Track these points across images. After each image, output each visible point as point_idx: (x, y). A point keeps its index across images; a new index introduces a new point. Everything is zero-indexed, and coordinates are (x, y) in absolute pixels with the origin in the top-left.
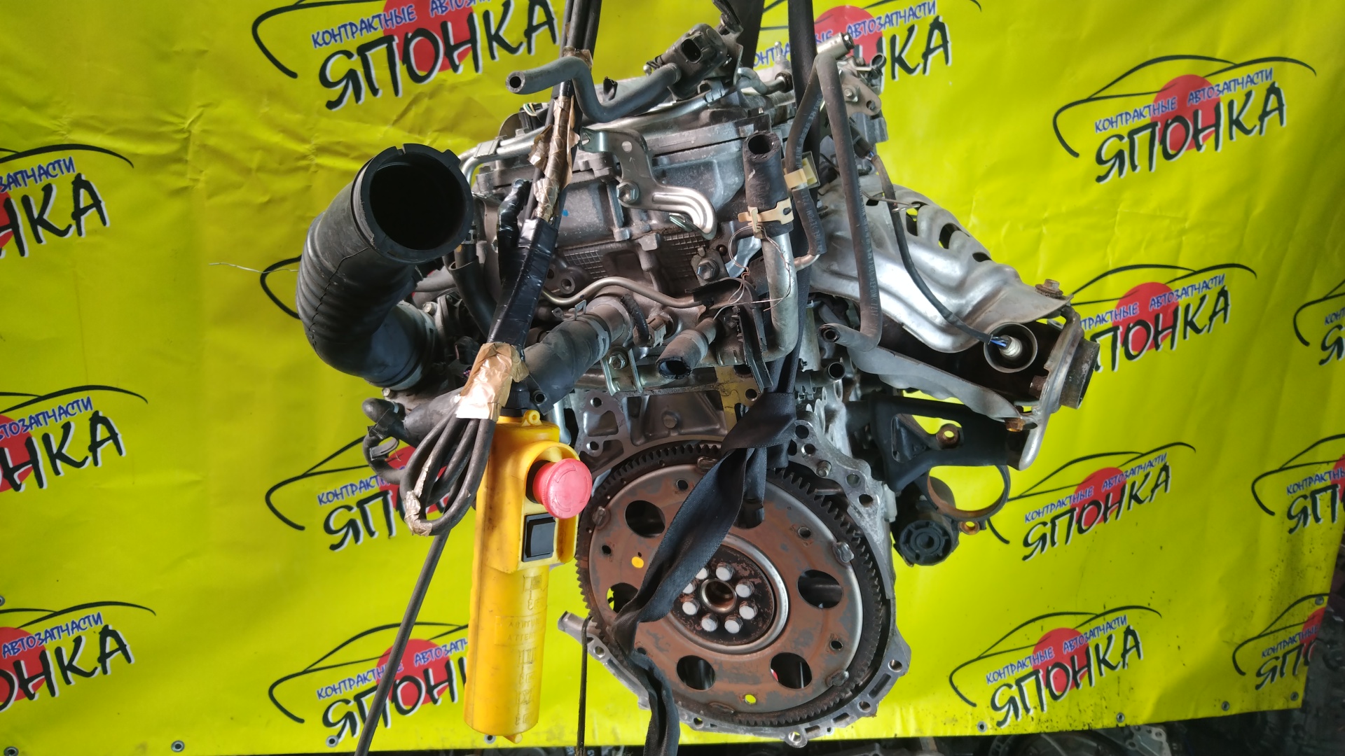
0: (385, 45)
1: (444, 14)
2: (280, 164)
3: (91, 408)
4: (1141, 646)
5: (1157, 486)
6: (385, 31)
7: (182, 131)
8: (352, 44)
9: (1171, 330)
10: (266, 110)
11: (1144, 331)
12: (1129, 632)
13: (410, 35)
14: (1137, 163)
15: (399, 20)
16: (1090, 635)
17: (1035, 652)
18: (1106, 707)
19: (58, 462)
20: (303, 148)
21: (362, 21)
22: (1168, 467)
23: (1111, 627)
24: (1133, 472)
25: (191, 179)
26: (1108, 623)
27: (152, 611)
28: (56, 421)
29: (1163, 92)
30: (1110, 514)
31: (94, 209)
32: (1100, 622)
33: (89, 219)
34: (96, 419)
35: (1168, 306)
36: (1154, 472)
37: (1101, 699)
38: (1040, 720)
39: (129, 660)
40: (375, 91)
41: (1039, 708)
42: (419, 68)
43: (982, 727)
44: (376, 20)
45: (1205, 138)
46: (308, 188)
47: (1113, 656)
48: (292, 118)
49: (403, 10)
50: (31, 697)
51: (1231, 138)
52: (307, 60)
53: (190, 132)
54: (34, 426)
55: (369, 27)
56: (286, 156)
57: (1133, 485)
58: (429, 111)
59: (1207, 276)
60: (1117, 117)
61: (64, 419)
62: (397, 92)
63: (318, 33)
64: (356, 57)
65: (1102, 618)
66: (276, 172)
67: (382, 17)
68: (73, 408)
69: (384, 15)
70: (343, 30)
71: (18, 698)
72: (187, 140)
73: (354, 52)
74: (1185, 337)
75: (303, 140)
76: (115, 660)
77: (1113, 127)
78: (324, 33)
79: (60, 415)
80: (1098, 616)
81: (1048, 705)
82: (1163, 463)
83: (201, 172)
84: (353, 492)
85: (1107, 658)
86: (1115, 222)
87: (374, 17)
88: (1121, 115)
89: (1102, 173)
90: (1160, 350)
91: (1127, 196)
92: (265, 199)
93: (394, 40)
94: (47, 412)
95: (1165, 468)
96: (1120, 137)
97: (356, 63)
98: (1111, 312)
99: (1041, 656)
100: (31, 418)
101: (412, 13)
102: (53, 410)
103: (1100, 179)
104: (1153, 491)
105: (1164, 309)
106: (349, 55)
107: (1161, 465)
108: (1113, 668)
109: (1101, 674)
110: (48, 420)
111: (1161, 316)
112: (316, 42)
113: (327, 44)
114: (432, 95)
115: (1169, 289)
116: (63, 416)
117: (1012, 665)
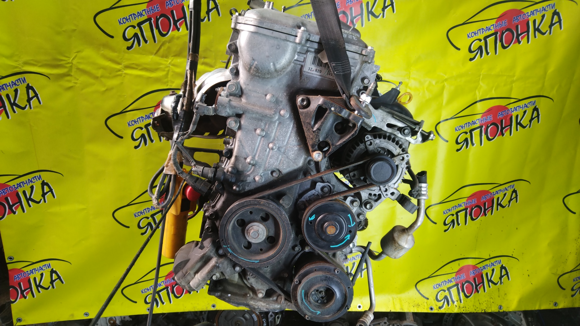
3: (41, 180)
4: (509, 274)
5: (511, 200)
6: (148, 16)
7: (68, 63)
8: (135, 22)
12: (502, 267)
13: (158, 17)
15: (153, 11)
16: (483, 269)
17: (456, 275)
18: (493, 302)
19: (30, 202)
21: (138, 13)
22: (516, 191)
23: (493, 265)
24: (497, 192)
25: (74, 83)
26: (492, 263)
28: (28, 185)
29: (500, 18)
30: (488, 212)
31: (36, 98)
32: (488, 262)
33: (34, 102)
34: (44, 184)
36: (509, 193)
37: (490, 298)
38: (460, 307)
39: (62, 282)
40: (146, 41)
41: (459, 301)
42: (163, 31)
43: (431, 309)
44: (144, 12)
45: (522, 38)
46: (122, 83)
47: (496, 278)
50: (25, 298)
51: (535, 37)
52: (117, 30)
53: (72, 63)
54: (19, 187)
55: (141, 15)
57: (498, 199)
58: (169, 48)
59: (526, 102)
60: (478, 31)
61: (31, 184)
62: (155, 41)
63: (121, 19)
64: (137, 28)
65: (489, 261)
67: (146, 10)
68: (34, 180)
69: (147, 9)
70: (130, 17)
71: (20, 298)
72: (71, 66)
73: (136, 25)
74: (517, 130)
76: (57, 283)
77: (476, 35)
78: (123, 19)
79: (29, 182)
80: (486, 260)
81: (463, 300)
82: (513, 189)
83: (78, 79)
84: (149, 211)
85: (492, 279)
86: (480, 78)
87: (143, 11)
88: (480, 30)
89: (472, 57)
92: (104, 89)
94: (24, 182)
95: (515, 191)
96: (480, 40)
97: (137, 30)
99: (459, 278)
100: (17, 184)
101: (158, 7)
102: (26, 181)
103: (471, 60)
104: (509, 202)
106: (134, 27)
107: (512, 190)
108: (496, 284)
109: (490, 287)
110: (24, 185)
112: (120, 23)
113: (125, 23)
114: (170, 41)
115: (507, 108)
116: (30, 183)
117: (445, 281)
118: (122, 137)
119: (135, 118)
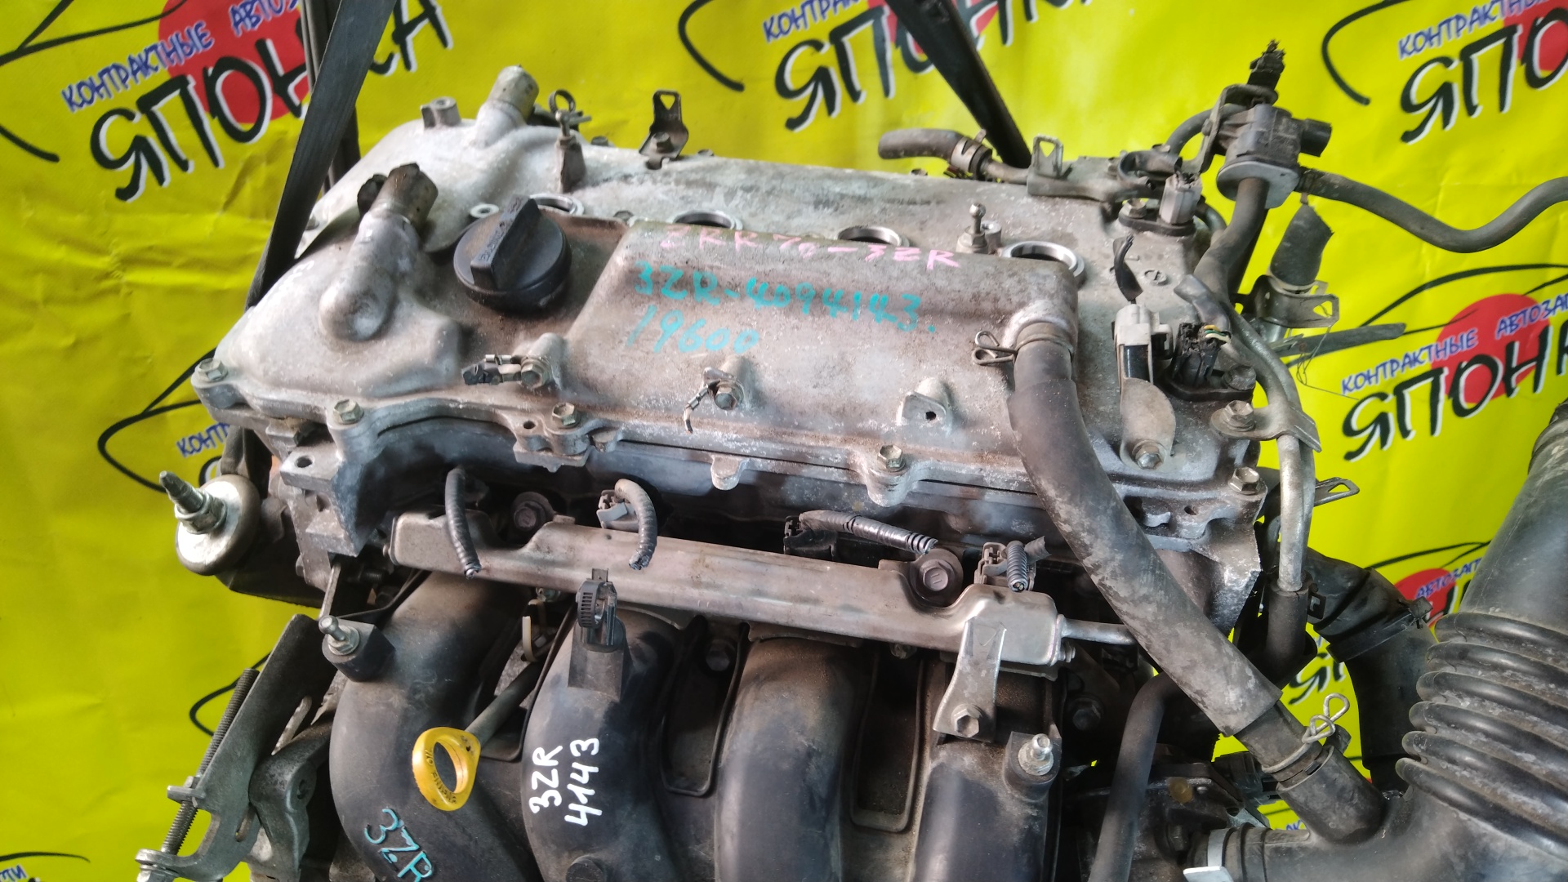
0: (177, 93)
1: (257, 27)
2: (77, 288)
9: (1534, 364)
10: (29, 214)
11: (1487, 371)
14: (1476, 100)
20: (101, 263)
27: (83, 858)
35: (1530, 328)
48: (74, 222)
49: (189, 33)
56: (79, 278)
66: (73, 302)
75: (98, 251)
90: (1514, 395)
91: (1459, 159)
93: (187, 83)
98: (1429, 347)
105: (1522, 335)
111: (1517, 345)
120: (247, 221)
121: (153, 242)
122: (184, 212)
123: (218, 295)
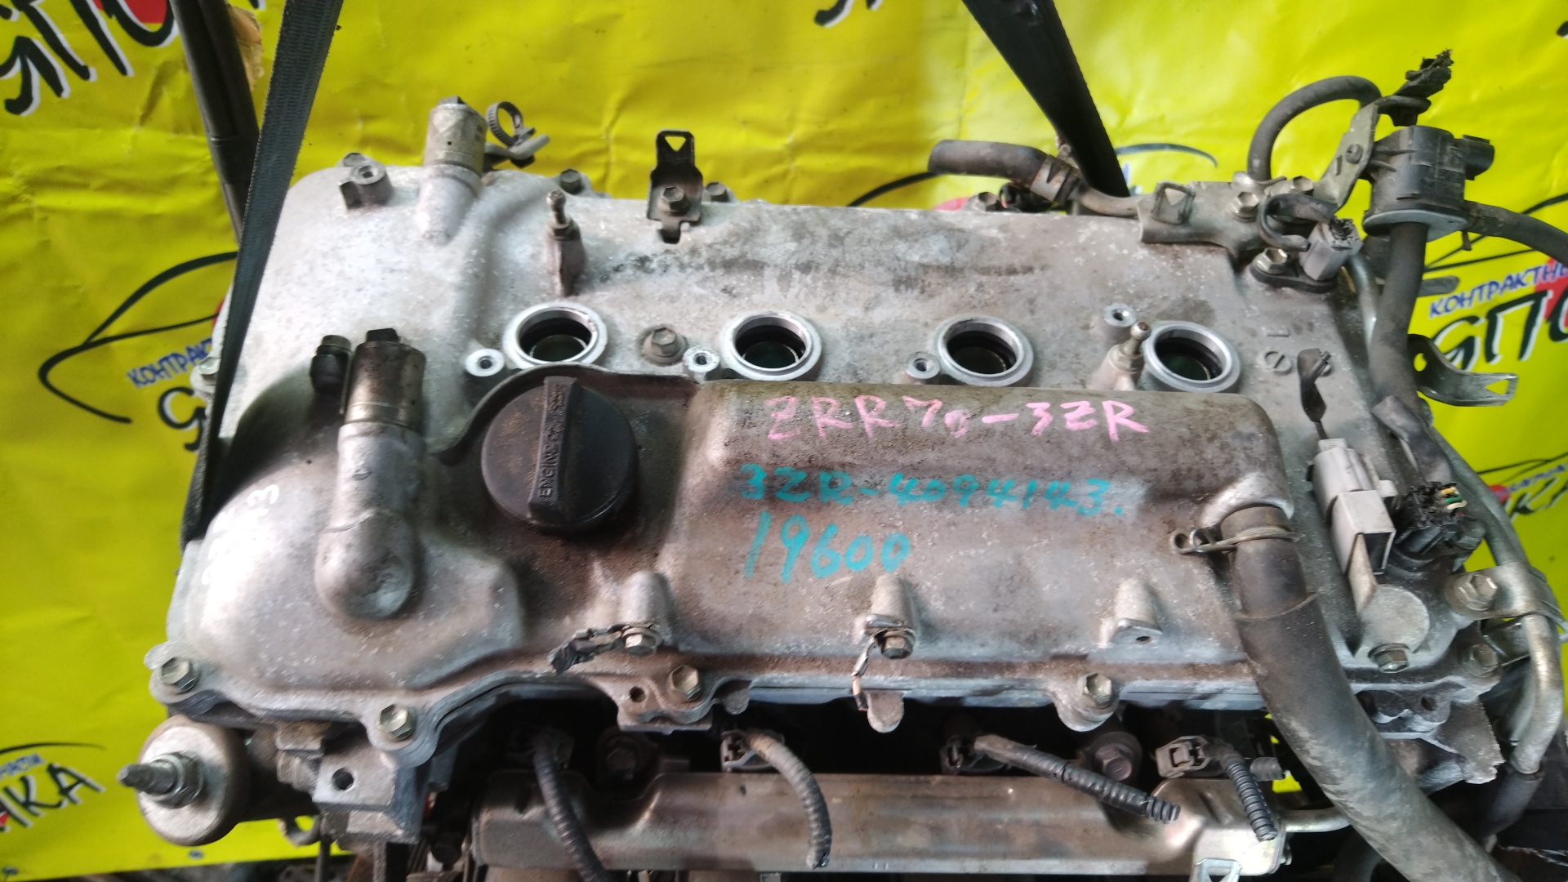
42: (142, 20)
46: (45, 245)
64: (17, 14)
118: (126, 420)
119: (153, 359)
120: (173, 136)
121: (62, 163)
122: (94, 127)
123: (149, 220)
